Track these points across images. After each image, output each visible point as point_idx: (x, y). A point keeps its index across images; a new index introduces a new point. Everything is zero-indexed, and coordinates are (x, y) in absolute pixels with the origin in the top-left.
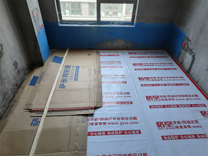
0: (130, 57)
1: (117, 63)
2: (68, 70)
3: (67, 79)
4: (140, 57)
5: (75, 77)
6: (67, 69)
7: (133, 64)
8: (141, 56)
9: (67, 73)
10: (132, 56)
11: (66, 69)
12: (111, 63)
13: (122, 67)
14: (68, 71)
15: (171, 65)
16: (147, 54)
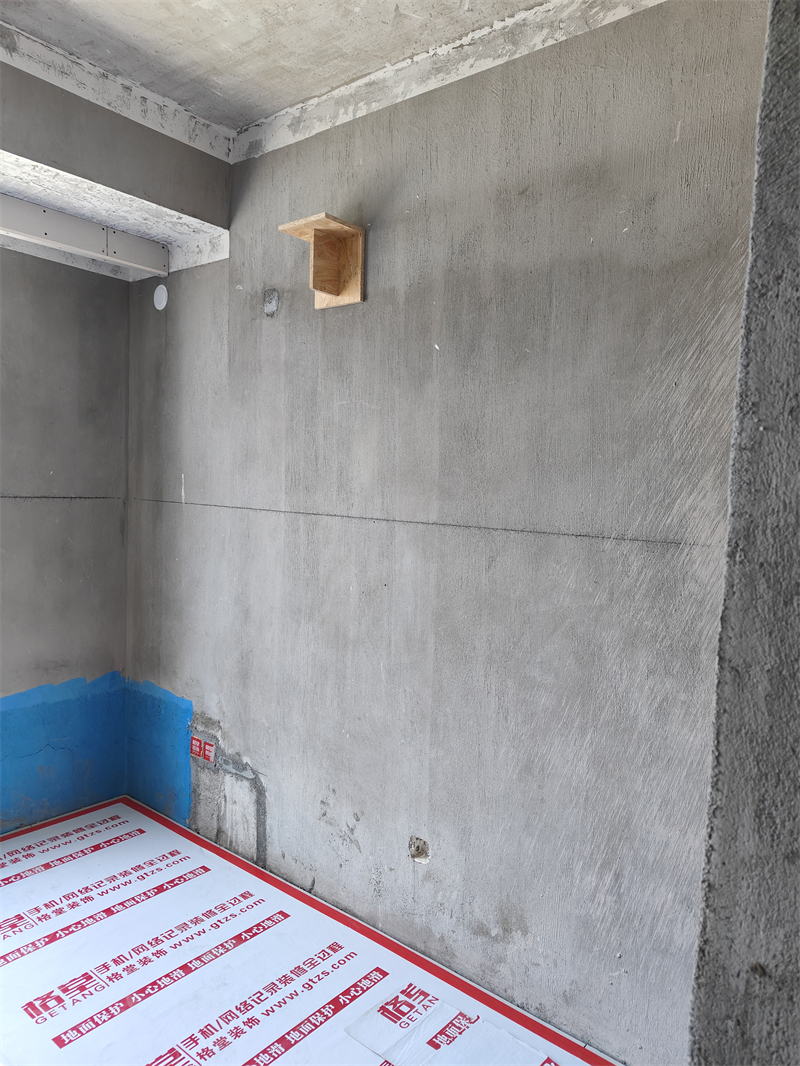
15: (177, 858)
16: (29, 852)
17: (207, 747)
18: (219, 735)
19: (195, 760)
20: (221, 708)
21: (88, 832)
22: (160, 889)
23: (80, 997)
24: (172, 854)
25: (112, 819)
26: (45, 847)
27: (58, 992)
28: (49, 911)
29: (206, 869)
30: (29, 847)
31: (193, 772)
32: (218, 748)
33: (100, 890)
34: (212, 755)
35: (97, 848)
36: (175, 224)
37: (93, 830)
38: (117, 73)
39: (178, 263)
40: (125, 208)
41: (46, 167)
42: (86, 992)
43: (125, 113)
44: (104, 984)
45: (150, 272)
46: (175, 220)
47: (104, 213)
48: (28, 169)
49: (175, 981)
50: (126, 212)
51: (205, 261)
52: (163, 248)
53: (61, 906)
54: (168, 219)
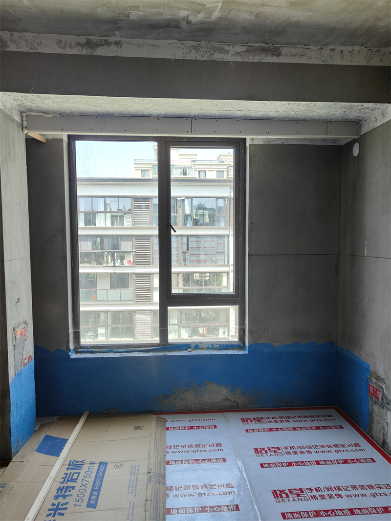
0: (247, 431)
1: (210, 448)
2: (74, 473)
3: (67, 503)
4: (271, 430)
5: (91, 495)
6: (73, 471)
7: (256, 450)
8: (273, 425)
9: (70, 484)
10: (249, 426)
11: (69, 471)
12: (196, 449)
13: (224, 460)
14: (75, 476)
15: (358, 448)
16: (288, 419)
17: (377, 392)
18: (384, 387)
19: (371, 398)
20: (385, 371)
21: (315, 419)
22: (345, 462)
23: (296, 499)
24: (356, 445)
25: (328, 416)
26: (295, 420)
27: (287, 491)
28: (291, 451)
29: (374, 461)
30: (289, 417)
31: (370, 404)
32: (383, 394)
33: (316, 450)
34: (380, 397)
35: (318, 428)
36: (360, 110)
37: (318, 419)
38: (327, 45)
39: (365, 129)
40: (333, 110)
41: (293, 102)
42: (299, 498)
43: (332, 62)
44: (308, 498)
45: (350, 138)
46: (360, 107)
47: (324, 115)
48: (287, 106)
49: (344, 515)
50: (334, 111)
51: (378, 124)
52: (357, 123)
53: (296, 450)
54: (356, 108)
